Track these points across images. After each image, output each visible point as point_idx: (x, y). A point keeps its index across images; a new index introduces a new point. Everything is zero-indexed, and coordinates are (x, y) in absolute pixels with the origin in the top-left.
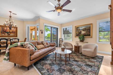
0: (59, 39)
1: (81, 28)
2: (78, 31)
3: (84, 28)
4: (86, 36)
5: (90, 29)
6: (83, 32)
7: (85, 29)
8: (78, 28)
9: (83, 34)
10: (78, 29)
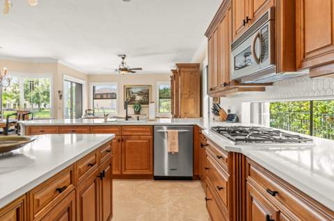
0: (86, 111)
1: (134, 91)
2: (130, 95)
3: (139, 90)
4: (143, 104)
5: (148, 94)
6: (138, 98)
7: (142, 92)
8: (129, 88)
9: (139, 101)
10: (129, 92)
